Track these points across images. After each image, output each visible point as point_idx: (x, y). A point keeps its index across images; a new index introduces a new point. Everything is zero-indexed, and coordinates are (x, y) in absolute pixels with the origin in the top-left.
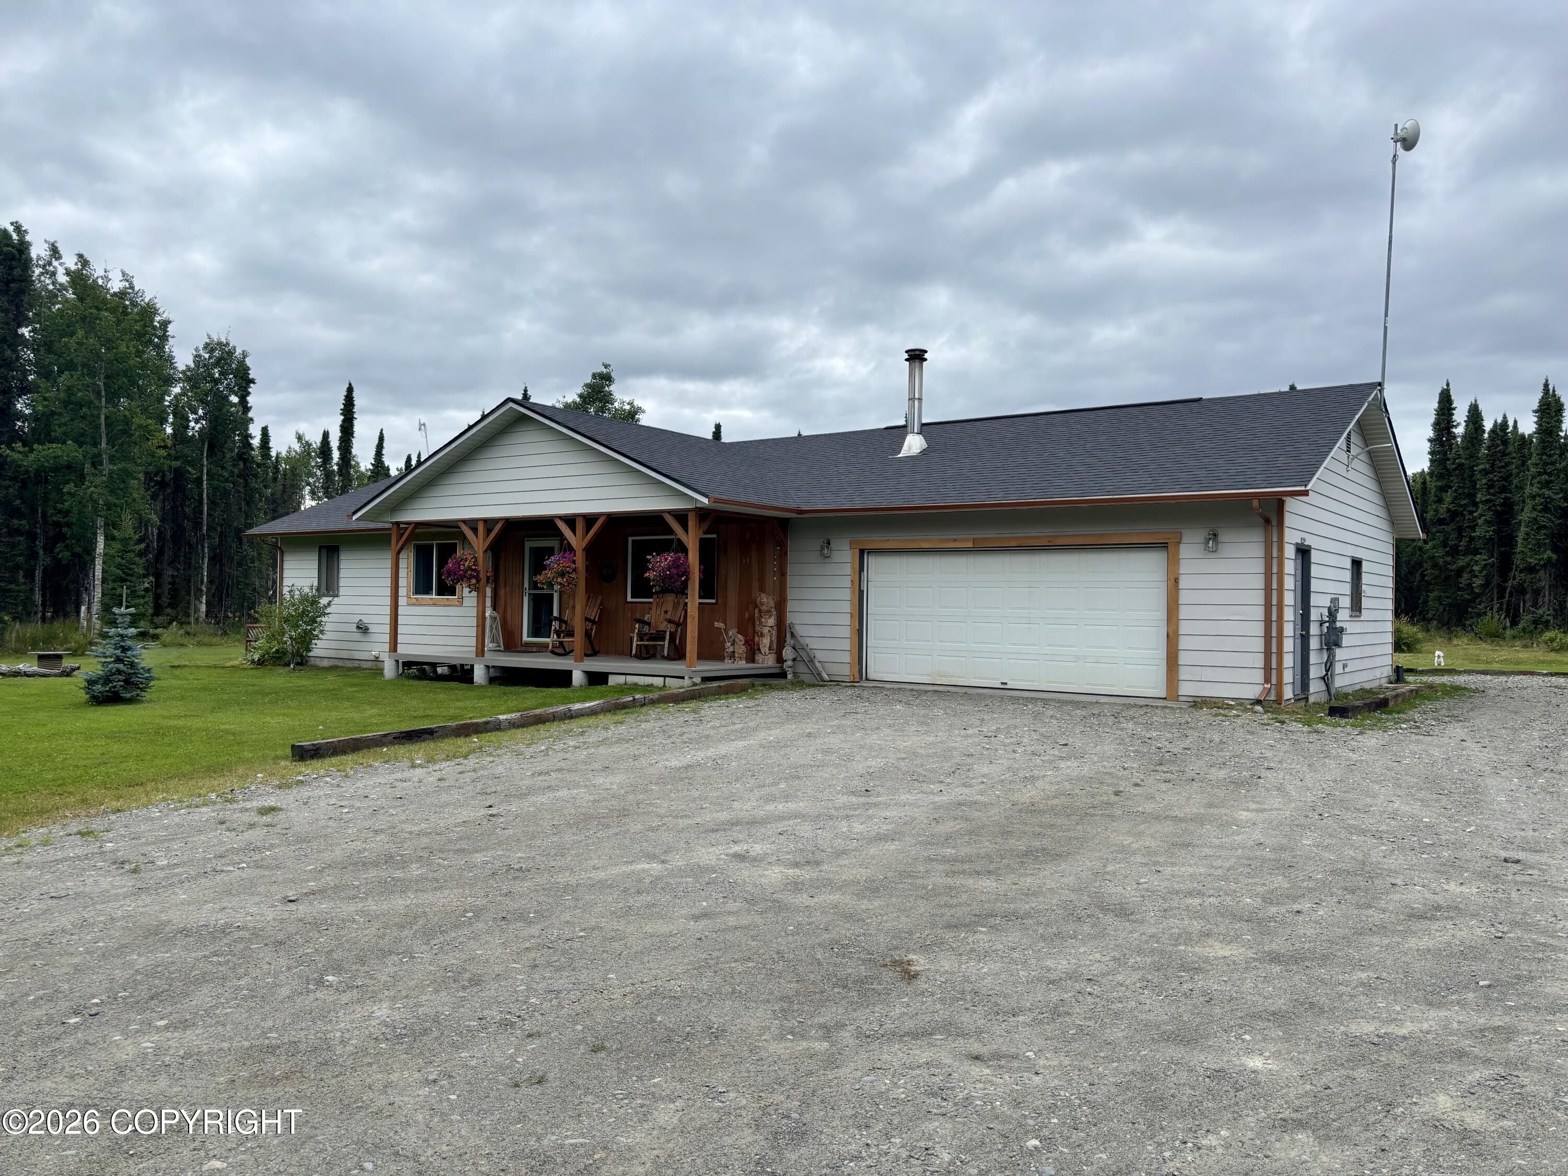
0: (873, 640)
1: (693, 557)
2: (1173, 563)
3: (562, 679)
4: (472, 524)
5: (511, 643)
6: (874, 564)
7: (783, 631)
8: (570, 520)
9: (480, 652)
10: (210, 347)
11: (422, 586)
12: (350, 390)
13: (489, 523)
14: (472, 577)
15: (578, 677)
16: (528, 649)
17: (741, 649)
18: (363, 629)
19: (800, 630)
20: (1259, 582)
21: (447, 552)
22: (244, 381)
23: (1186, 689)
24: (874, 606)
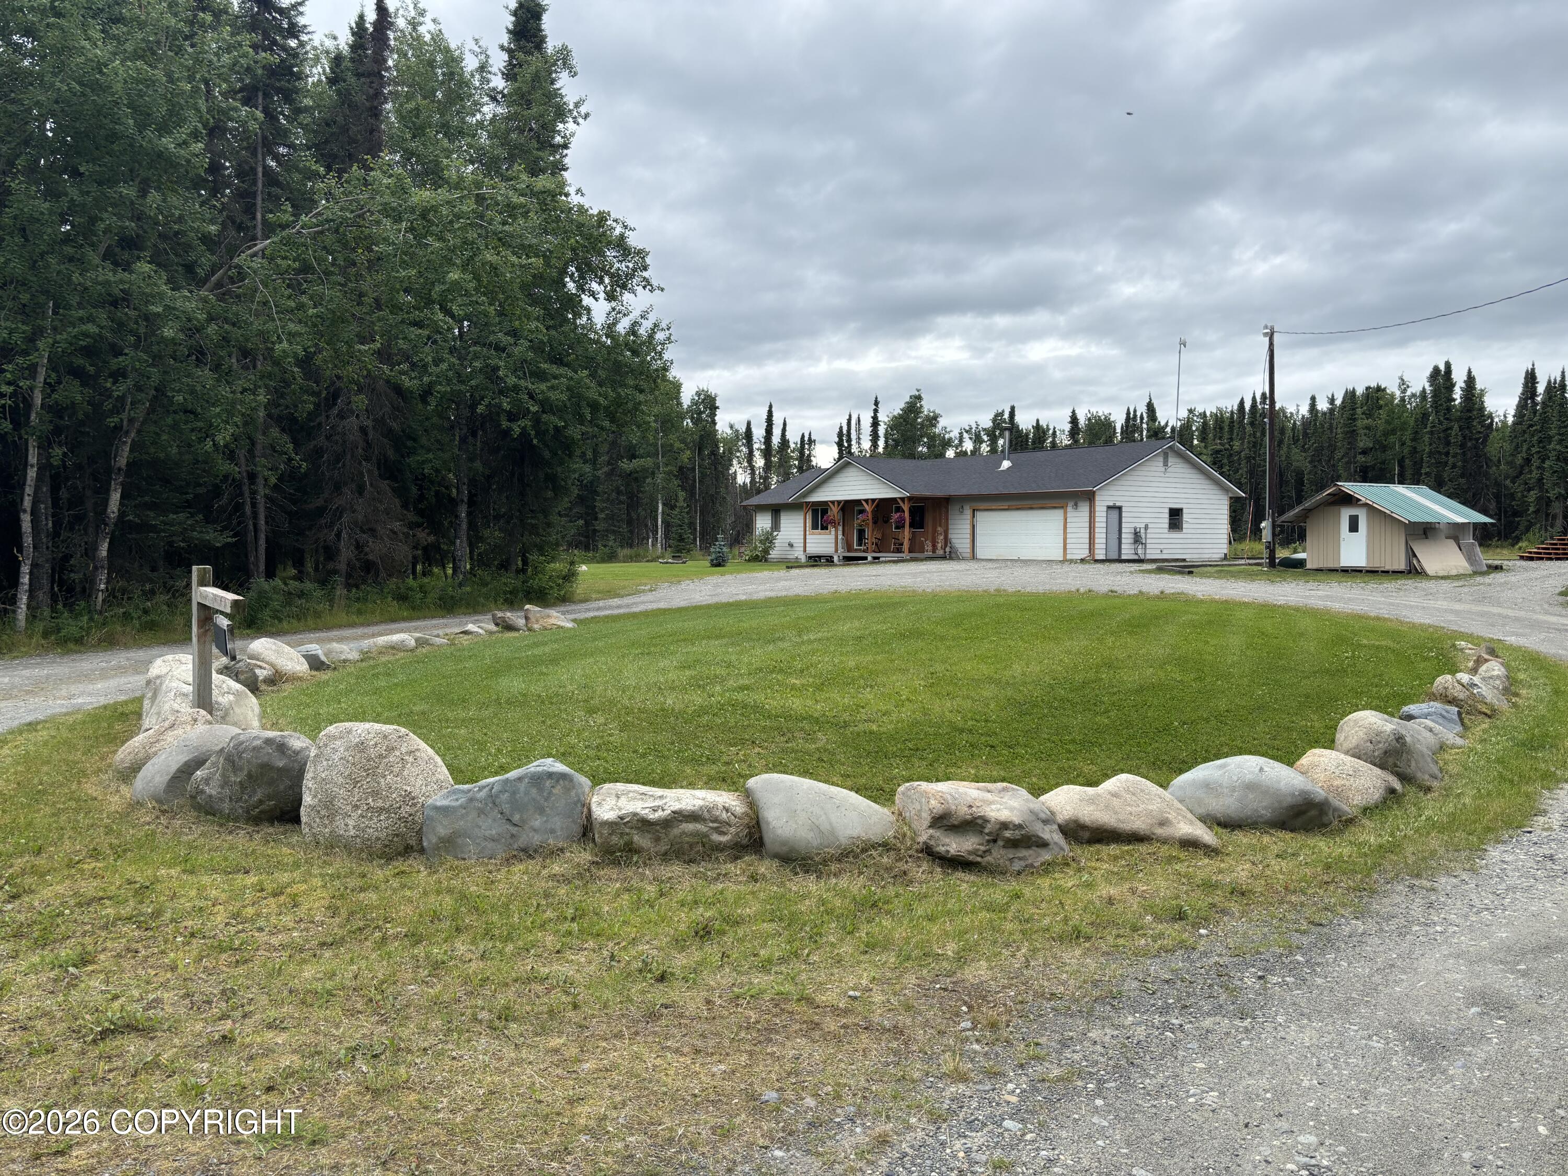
0: (978, 543)
1: (907, 514)
2: (1065, 513)
3: (866, 558)
4: (833, 502)
5: (849, 548)
6: (979, 515)
7: (947, 540)
8: (867, 501)
9: (836, 551)
10: (698, 394)
11: (815, 527)
12: (771, 406)
13: (839, 502)
14: (834, 524)
15: (870, 558)
16: (856, 550)
17: (930, 548)
18: (791, 545)
19: (954, 541)
20: (1087, 519)
21: (825, 512)
22: (713, 408)
23: (1069, 557)
24: (978, 531)
